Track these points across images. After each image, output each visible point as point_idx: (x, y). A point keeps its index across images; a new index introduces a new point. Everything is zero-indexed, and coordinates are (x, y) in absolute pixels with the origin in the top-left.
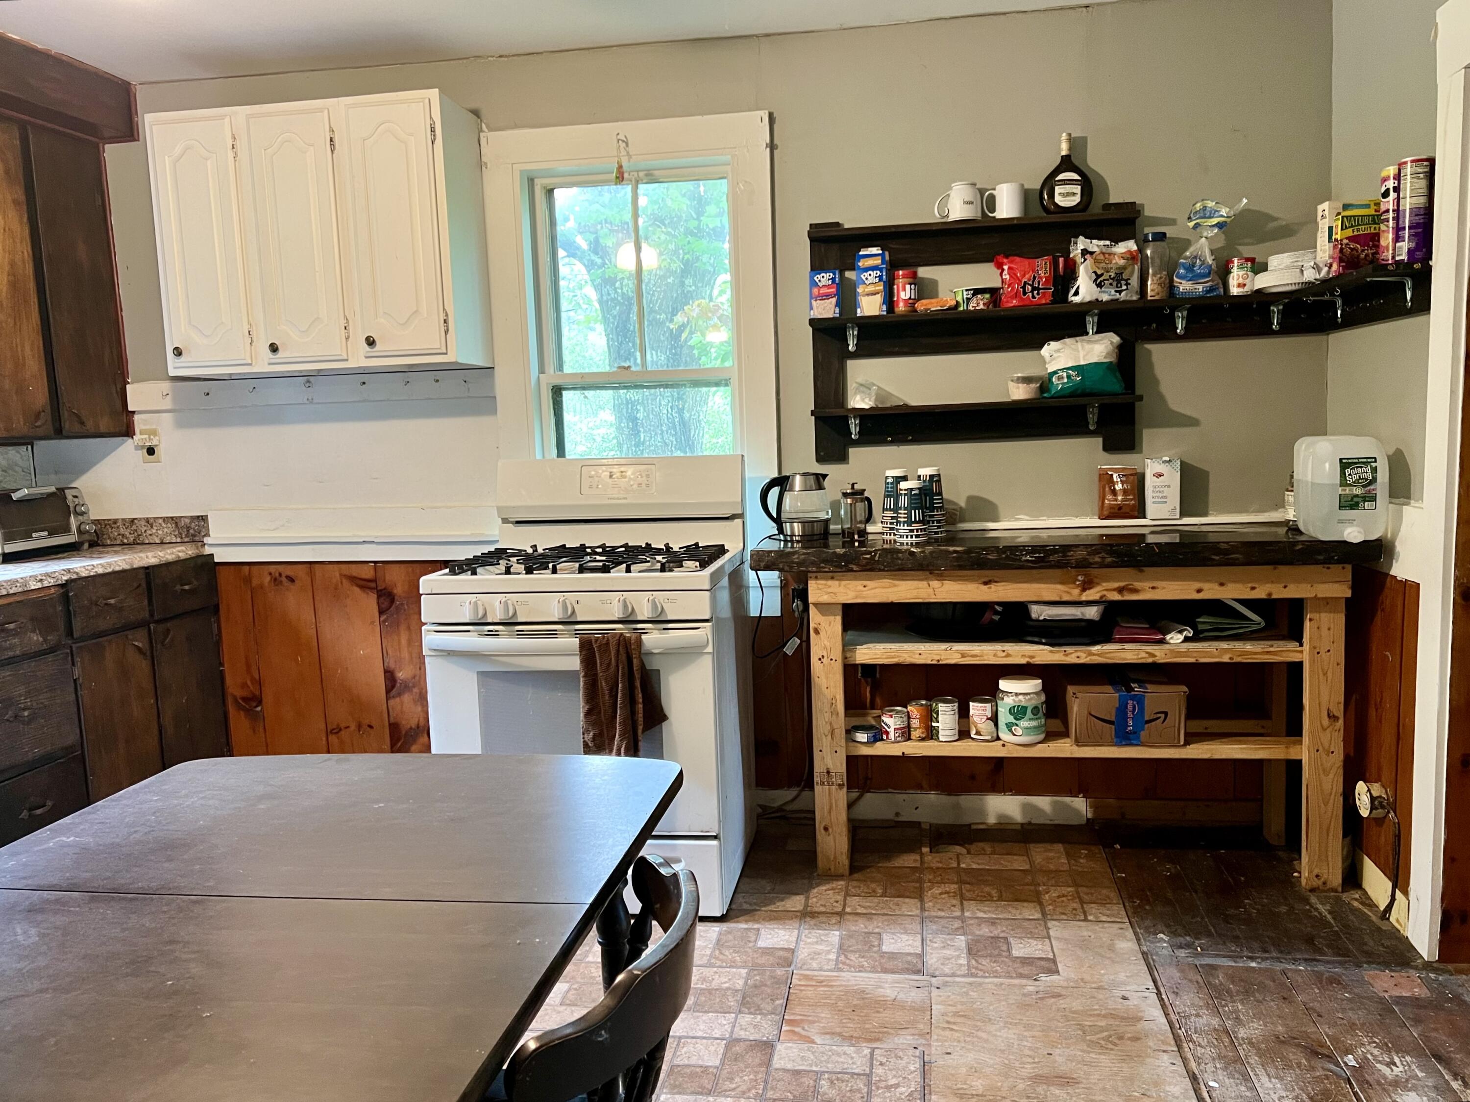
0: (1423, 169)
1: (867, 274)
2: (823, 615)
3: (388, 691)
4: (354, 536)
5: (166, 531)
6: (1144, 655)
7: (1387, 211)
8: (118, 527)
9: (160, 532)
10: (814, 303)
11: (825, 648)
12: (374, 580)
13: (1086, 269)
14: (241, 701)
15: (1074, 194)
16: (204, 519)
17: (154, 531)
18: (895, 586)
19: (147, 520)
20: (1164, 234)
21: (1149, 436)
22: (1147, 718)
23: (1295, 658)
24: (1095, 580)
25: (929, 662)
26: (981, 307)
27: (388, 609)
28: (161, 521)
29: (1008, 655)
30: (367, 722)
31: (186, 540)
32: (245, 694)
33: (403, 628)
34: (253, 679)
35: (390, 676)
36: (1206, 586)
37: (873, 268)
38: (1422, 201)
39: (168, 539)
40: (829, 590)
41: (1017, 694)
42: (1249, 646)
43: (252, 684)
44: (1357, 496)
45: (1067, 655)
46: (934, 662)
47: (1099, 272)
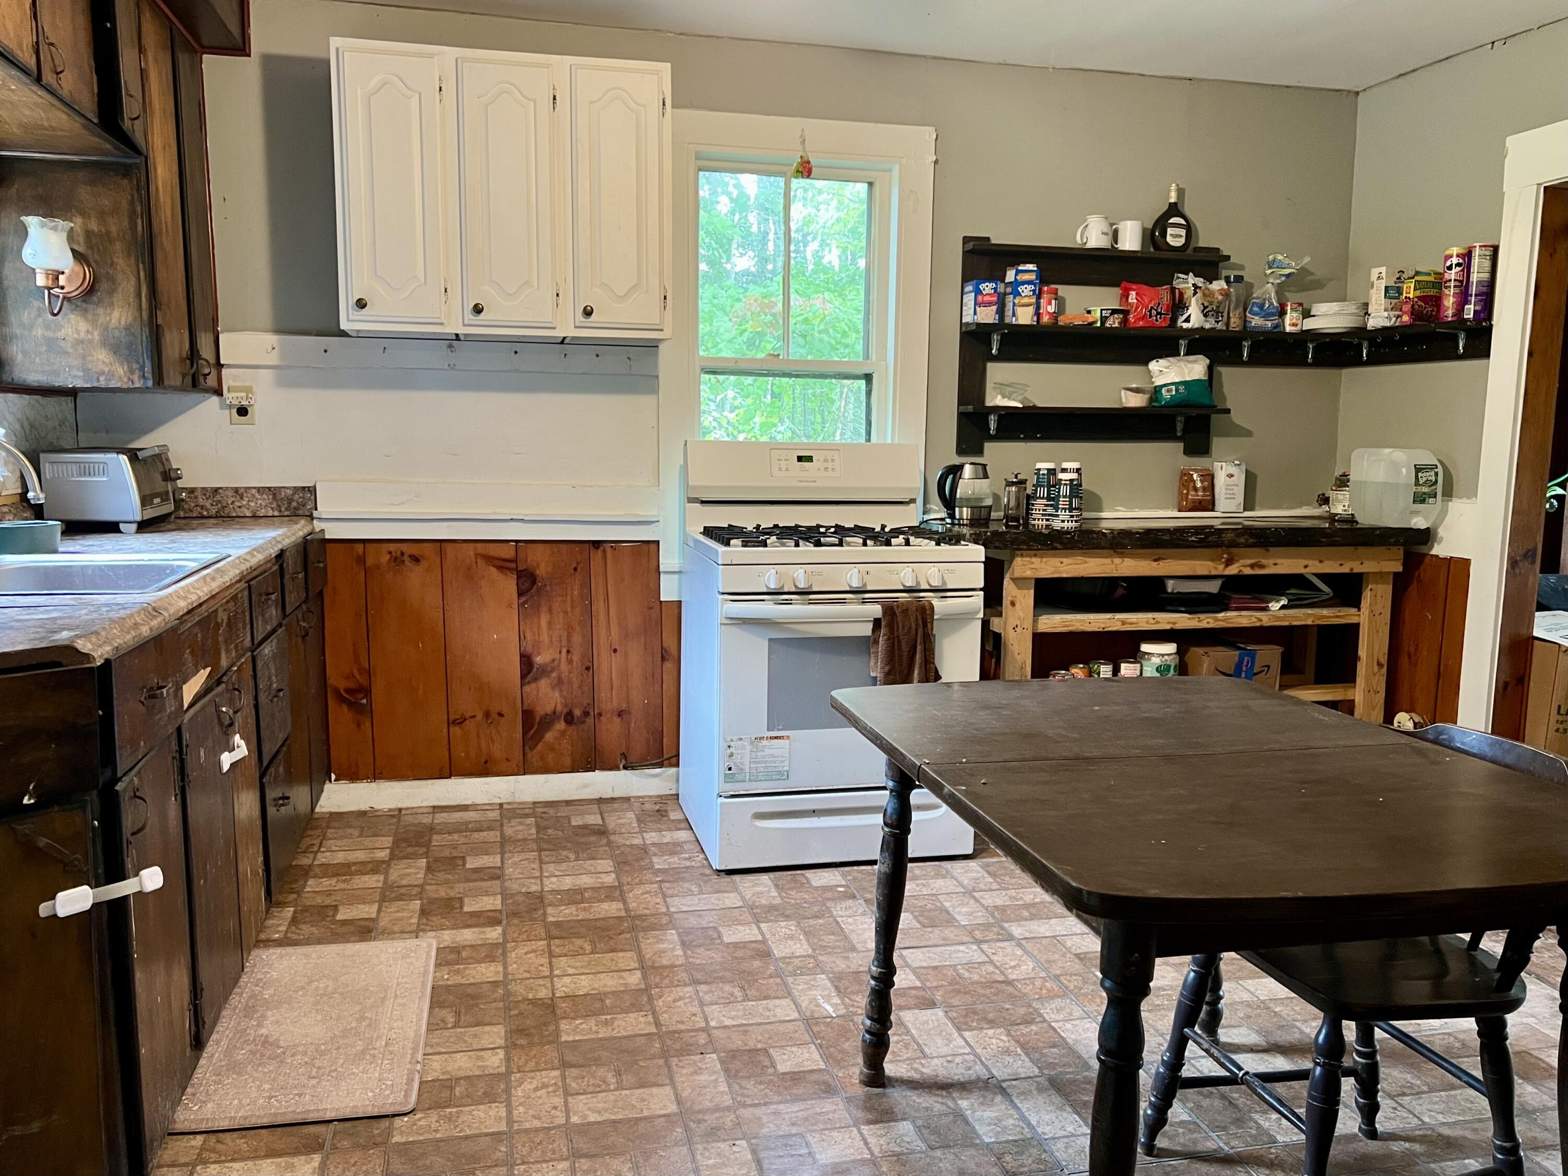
0: (1489, 252)
1: (1023, 287)
2: (1019, 589)
3: (523, 677)
4: (495, 513)
5: (262, 504)
6: (1254, 620)
7: (1450, 280)
8: (196, 497)
9: (252, 504)
10: (978, 309)
11: (1019, 618)
12: (515, 561)
13: (1197, 301)
14: (344, 694)
15: (1181, 236)
16: (312, 490)
17: (244, 503)
18: (1086, 562)
19: (236, 490)
20: (1242, 277)
21: (1217, 443)
22: (1255, 671)
23: (1354, 620)
24: (1235, 558)
25: (1097, 630)
26: (1116, 325)
27: (528, 591)
28: (254, 491)
29: (1158, 622)
30: (497, 710)
31: (286, 513)
32: (351, 685)
33: (544, 609)
34: (360, 670)
35: (526, 661)
36: (1310, 563)
37: (1029, 282)
38: (1486, 276)
39: (262, 512)
40: (1032, 566)
41: (1163, 655)
42: (1325, 612)
43: (360, 674)
44: (1425, 493)
45: (1199, 621)
46: (1101, 630)
47: (1206, 304)
